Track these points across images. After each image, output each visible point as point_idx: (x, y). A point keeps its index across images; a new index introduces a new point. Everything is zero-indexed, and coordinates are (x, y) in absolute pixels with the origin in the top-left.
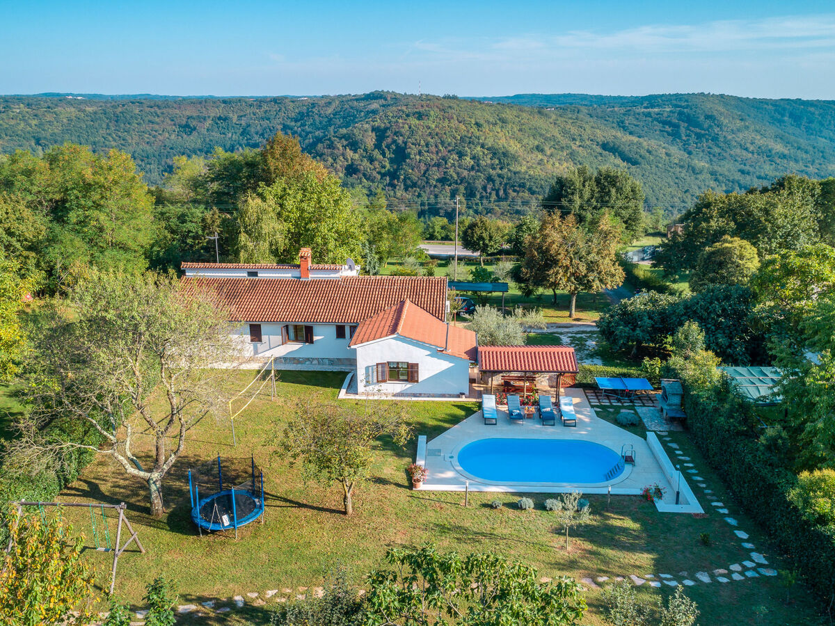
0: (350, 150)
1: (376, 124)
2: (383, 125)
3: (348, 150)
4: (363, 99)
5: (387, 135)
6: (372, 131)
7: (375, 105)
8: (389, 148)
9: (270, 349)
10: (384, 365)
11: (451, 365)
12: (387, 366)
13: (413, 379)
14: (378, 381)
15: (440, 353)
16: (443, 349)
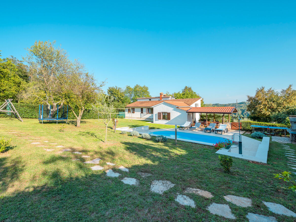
0: (234, 114)
1: (242, 109)
2: (244, 109)
3: (233, 114)
4: (239, 104)
5: (245, 111)
6: (240, 110)
7: (242, 105)
8: (245, 114)
9: (144, 116)
10: (160, 113)
11: (181, 114)
12: (161, 114)
13: (169, 118)
14: (158, 119)
15: (177, 108)
16: (177, 107)
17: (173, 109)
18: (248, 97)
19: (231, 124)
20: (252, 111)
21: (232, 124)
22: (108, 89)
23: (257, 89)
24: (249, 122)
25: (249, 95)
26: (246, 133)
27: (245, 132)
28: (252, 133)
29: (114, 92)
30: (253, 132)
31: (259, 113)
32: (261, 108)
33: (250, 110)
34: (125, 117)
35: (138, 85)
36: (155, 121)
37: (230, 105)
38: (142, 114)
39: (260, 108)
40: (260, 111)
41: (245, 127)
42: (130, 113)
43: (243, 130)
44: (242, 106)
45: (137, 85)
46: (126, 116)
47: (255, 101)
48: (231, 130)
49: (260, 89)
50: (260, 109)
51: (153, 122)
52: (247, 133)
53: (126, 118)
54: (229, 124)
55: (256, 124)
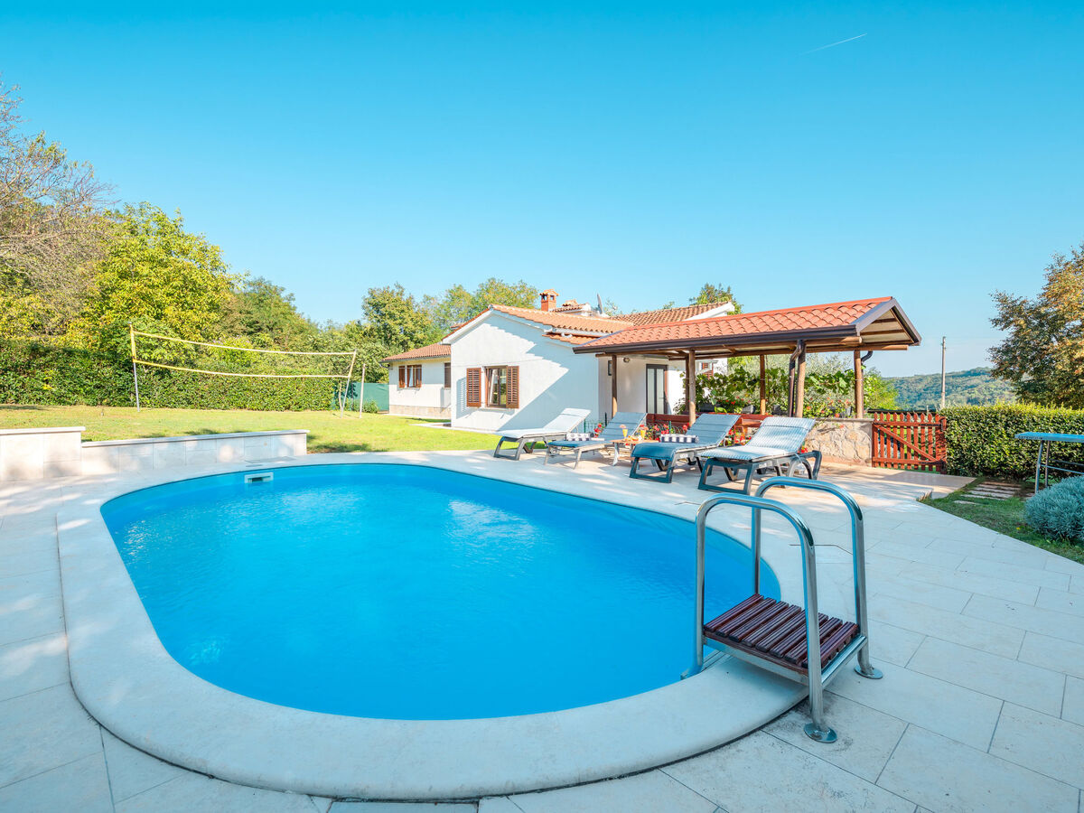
1: (973, 395)
6: (967, 402)
10: (478, 371)
11: (566, 370)
12: (483, 376)
13: (513, 403)
14: (469, 405)
15: (549, 339)
16: (551, 330)
17: (531, 345)
18: (1003, 300)
19: (869, 429)
20: (1019, 376)
21: (874, 429)
22: (368, 296)
23: (1054, 262)
24: (1009, 413)
25: (1008, 294)
26: (978, 493)
27: (972, 486)
28: (1030, 488)
29: (389, 308)
30: (1041, 486)
31: (1067, 386)
32: (1077, 356)
33: (1012, 372)
34: (387, 410)
35: (493, 279)
36: (457, 418)
37: (921, 380)
38: (446, 391)
39: (1071, 357)
40: (1071, 376)
41: (969, 449)
42: (406, 386)
43: (956, 472)
44: (972, 387)
45: (492, 281)
46: (390, 403)
47: (1041, 325)
48: (870, 469)
49: (1069, 258)
50: (1073, 365)
51: (449, 425)
52: (986, 491)
53: (391, 413)
54: (858, 425)
55: (1059, 423)
